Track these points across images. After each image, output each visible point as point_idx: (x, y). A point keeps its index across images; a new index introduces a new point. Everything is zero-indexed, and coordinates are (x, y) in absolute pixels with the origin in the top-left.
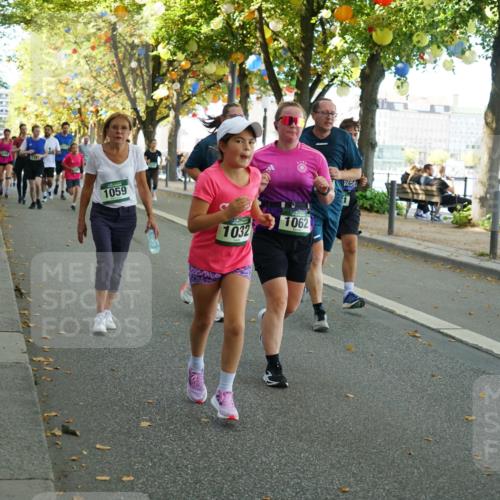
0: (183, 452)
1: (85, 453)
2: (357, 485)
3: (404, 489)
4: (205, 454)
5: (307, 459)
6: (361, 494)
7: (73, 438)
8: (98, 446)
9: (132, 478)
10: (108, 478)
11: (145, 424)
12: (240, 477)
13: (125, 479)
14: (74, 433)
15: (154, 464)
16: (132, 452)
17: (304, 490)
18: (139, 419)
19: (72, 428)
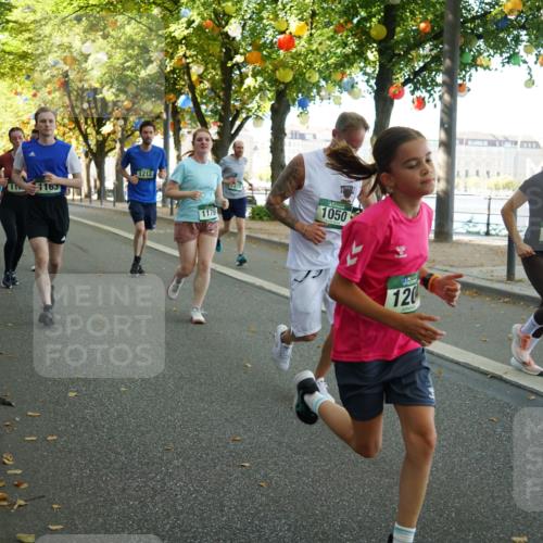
0: (102, 415)
1: (17, 419)
2: (245, 434)
3: (284, 435)
4: (120, 416)
5: (206, 416)
6: (248, 441)
7: (9, 408)
8: (30, 413)
9: (55, 437)
10: (34, 438)
11: (72, 394)
12: (148, 432)
13: (50, 438)
14: (10, 404)
15: (76, 426)
16: (59, 417)
17: (200, 440)
18: (67, 390)
19: (8, 400)
